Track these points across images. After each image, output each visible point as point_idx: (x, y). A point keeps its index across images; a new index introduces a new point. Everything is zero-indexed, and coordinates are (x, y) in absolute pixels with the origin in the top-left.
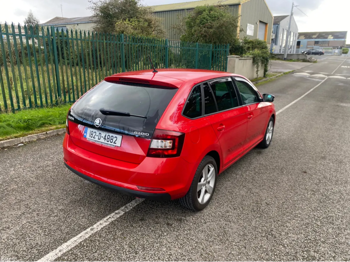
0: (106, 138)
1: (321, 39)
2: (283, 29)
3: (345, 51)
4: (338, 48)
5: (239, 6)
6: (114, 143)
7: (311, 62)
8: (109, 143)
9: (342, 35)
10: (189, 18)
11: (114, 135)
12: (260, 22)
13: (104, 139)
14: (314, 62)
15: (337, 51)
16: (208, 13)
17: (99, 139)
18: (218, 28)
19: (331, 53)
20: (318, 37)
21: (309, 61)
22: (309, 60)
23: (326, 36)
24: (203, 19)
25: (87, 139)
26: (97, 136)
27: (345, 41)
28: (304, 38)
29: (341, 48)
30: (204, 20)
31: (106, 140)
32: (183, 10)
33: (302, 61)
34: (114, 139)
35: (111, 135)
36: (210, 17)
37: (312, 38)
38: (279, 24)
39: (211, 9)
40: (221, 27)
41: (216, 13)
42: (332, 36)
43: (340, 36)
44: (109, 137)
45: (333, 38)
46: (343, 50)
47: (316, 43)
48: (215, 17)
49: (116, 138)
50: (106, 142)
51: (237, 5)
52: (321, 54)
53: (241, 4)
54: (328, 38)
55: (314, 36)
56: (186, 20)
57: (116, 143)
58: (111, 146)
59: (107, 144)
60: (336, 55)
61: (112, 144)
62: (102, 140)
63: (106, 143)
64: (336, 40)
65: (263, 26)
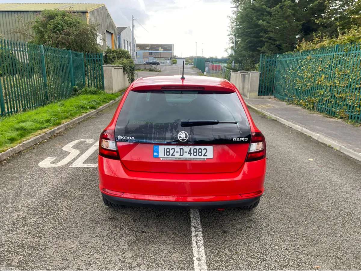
0: (192, 152)
1: (154, 50)
2: (124, 40)
3: (174, 62)
4: (169, 59)
5: (87, 13)
6: (204, 155)
7: (156, 71)
8: (198, 156)
9: (168, 48)
10: (37, 22)
11: (203, 147)
12: (107, 31)
13: (189, 153)
14: (159, 71)
15: (168, 61)
16: (62, 19)
17: (180, 155)
18: (77, 35)
19: (164, 63)
20: (151, 49)
21: (154, 71)
22: (155, 69)
23: (157, 48)
24: (57, 25)
25: (161, 159)
26: (177, 152)
27: (172, 53)
28: (139, 49)
29: (171, 59)
30: (59, 26)
31: (192, 155)
32: (27, 12)
33: (149, 70)
34: (204, 152)
35: (198, 147)
36: (65, 23)
37: (147, 50)
38: (120, 35)
39: (63, 15)
40: (80, 34)
41: (71, 20)
42: (162, 48)
43: (167, 48)
44: (195, 151)
45: (163, 50)
46: (173, 61)
47: (150, 54)
48: (71, 23)
49: (205, 150)
50: (192, 156)
51: (85, 13)
52: (158, 64)
53: (88, 12)
54: (159, 50)
55: (148, 48)
56: (33, 25)
57: (206, 156)
58: (201, 160)
59: (195, 158)
60: (169, 66)
61: (202, 157)
62: (186, 156)
63: (193, 158)
64: (165, 52)
65: (110, 36)
